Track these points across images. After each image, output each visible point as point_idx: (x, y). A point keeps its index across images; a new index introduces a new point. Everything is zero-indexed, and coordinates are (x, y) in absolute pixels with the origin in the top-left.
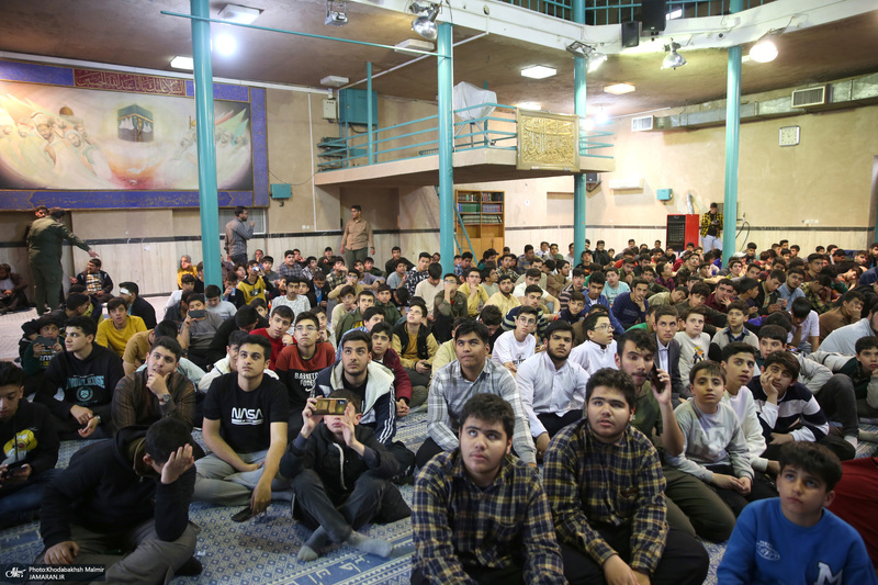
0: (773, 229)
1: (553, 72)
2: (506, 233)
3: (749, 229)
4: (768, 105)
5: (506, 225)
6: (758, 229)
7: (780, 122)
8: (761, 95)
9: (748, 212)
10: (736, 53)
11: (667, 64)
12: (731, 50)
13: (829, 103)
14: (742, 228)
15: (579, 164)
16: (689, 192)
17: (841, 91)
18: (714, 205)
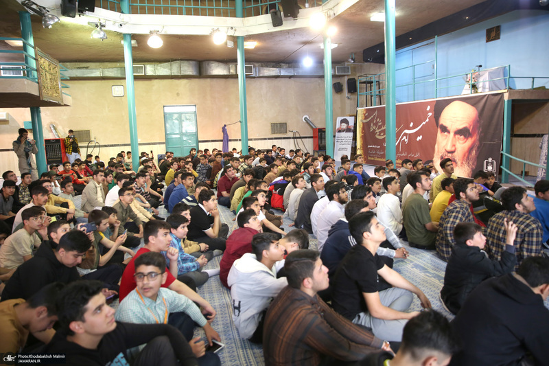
0: (115, 145)
3: (100, 146)
4: (108, 71)
6: (105, 146)
7: (111, 82)
8: (98, 64)
9: (97, 136)
10: (128, 38)
11: (96, 35)
12: (125, 35)
13: (145, 75)
14: (95, 146)
15: (62, 99)
16: (51, 124)
17: (150, 70)
18: (71, 131)
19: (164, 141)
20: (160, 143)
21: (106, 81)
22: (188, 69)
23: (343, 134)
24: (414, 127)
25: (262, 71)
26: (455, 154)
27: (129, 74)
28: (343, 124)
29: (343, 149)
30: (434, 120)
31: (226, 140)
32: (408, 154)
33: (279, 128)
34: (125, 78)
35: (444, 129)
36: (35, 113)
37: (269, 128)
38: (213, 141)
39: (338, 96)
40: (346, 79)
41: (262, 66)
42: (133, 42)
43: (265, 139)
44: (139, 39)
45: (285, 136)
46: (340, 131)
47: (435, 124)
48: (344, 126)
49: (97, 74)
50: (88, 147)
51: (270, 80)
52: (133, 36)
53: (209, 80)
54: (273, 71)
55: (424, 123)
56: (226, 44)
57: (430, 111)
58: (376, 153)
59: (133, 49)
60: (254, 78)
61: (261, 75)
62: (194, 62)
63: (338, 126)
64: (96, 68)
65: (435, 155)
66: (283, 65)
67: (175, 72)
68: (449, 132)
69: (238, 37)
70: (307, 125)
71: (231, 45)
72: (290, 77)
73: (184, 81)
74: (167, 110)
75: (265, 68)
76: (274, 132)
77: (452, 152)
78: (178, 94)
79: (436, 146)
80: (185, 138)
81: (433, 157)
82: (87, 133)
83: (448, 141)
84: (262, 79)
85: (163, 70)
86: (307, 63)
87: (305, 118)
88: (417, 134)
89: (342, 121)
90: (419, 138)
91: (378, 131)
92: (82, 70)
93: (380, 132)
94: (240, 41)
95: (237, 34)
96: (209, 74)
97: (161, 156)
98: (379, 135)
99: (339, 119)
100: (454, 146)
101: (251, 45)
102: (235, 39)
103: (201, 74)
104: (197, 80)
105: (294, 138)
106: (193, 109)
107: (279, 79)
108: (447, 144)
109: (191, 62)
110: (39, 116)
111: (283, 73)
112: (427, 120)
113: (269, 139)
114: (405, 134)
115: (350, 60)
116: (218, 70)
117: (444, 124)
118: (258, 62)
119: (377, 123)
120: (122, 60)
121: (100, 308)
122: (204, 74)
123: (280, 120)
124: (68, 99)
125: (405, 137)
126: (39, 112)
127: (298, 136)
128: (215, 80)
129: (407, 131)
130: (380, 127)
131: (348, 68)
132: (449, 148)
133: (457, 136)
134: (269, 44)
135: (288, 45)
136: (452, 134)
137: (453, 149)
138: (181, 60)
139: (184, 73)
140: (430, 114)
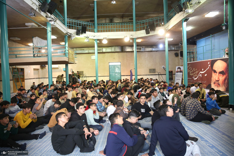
1: (56, 38)
2: (25, 80)
3: (86, 77)
4: (90, 51)
5: (25, 78)
6: (88, 77)
8: (87, 48)
9: (86, 73)
10: (96, 40)
11: (86, 41)
12: (95, 39)
13: (103, 52)
14: (85, 77)
15: (74, 62)
16: (71, 69)
17: (104, 50)
18: (78, 72)
19: (109, 75)
20: (107, 76)
21: (90, 54)
22: (118, 49)
23: (179, 73)
24: (204, 71)
25: (145, 49)
26: (219, 81)
27: (96, 52)
28: (179, 69)
29: (178, 79)
30: (211, 68)
31: (131, 75)
32: (202, 82)
33: (152, 71)
34: (94, 53)
35: (215, 72)
36: (67, 66)
37: (148, 71)
38: (127, 76)
39: (177, 58)
40: (180, 51)
41: (146, 47)
42: (98, 41)
43: (147, 75)
44: (100, 40)
45: (155, 74)
46: (177, 72)
47: (211, 70)
48: (179, 70)
49: (87, 52)
50: (82, 77)
51: (149, 52)
52: (98, 40)
53: (125, 53)
54: (150, 49)
55: (207, 69)
56: (130, 41)
57: (209, 64)
58: (190, 81)
59: (98, 43)
60: (142, 52)
61: (145, 51)
62: (120, 47)
63: (176, 70)
64: (86, 50)
65: (212, 82)
66: (154, 46)
67: (113, 50)
68: (217, 73)
69: (134, 38)
70: (164, 70)
71: (131, 41)
72: (157, 51)
73: (116, 54)
74: (110, 64)
75: (147, 48)
76: (150, 72)
77: (218, 81)
78: (114, 58)
79: (212, 78)
80: (116, 74)
81: (211, 83)
82: (83, 72)
83: (216, 76)
84: (146, 52)
85: (109, 50)
86: (161, 46)
87: (163, 67)
88: (205, 73)
89: (178, 68)
90: (206, 75)
91: (190, 72)
92: (82, 51)
93: (191, 73)
94: (135, 40)
95: (133, 37)
96: (125, 51)
97: (107, 81)
98: (191, 74)
99: (177, 67)
100: (219, 78)
101: (139, 41)
102: (133, 39)
103: (123, 51)
104: (121, 53)
105: (158, 75)
106: (119, 64)
107: (152, 52)
108: (216, 77)
109: (119, 47)
110: (68, 67)
111: (154, 50)
112: (209, 68)
113: (148, 75)
114: (201, 73)
115: (180, 44)
116: (128, 49)
117: (215, 69)
118: (144, 46)
119: (190, 69)
120: (94, 47)
121: (82, 108)
122: (124, 51)
123: (153, 68)
124: (76, 62)
125: (200, 75)
126: (68, 66)
127: (160, 74)
128: (128, 53)
129: (201, 72)
130: (191, 71)
131: (180, 47)
132: (217, 79)
133: (220, 74)
134: (146, 40)
135: (154, 40)
136: (218, 73)
137: (218, 79)
138: (115, 46)
139: (116, 51)
140: (209, 65)
